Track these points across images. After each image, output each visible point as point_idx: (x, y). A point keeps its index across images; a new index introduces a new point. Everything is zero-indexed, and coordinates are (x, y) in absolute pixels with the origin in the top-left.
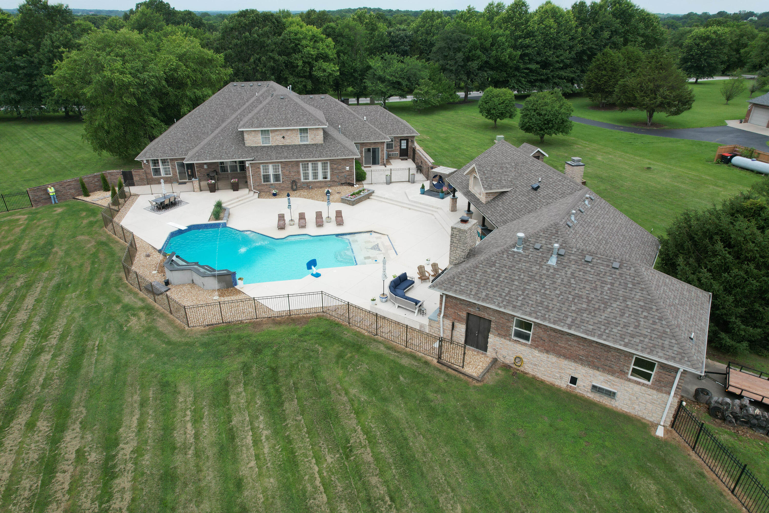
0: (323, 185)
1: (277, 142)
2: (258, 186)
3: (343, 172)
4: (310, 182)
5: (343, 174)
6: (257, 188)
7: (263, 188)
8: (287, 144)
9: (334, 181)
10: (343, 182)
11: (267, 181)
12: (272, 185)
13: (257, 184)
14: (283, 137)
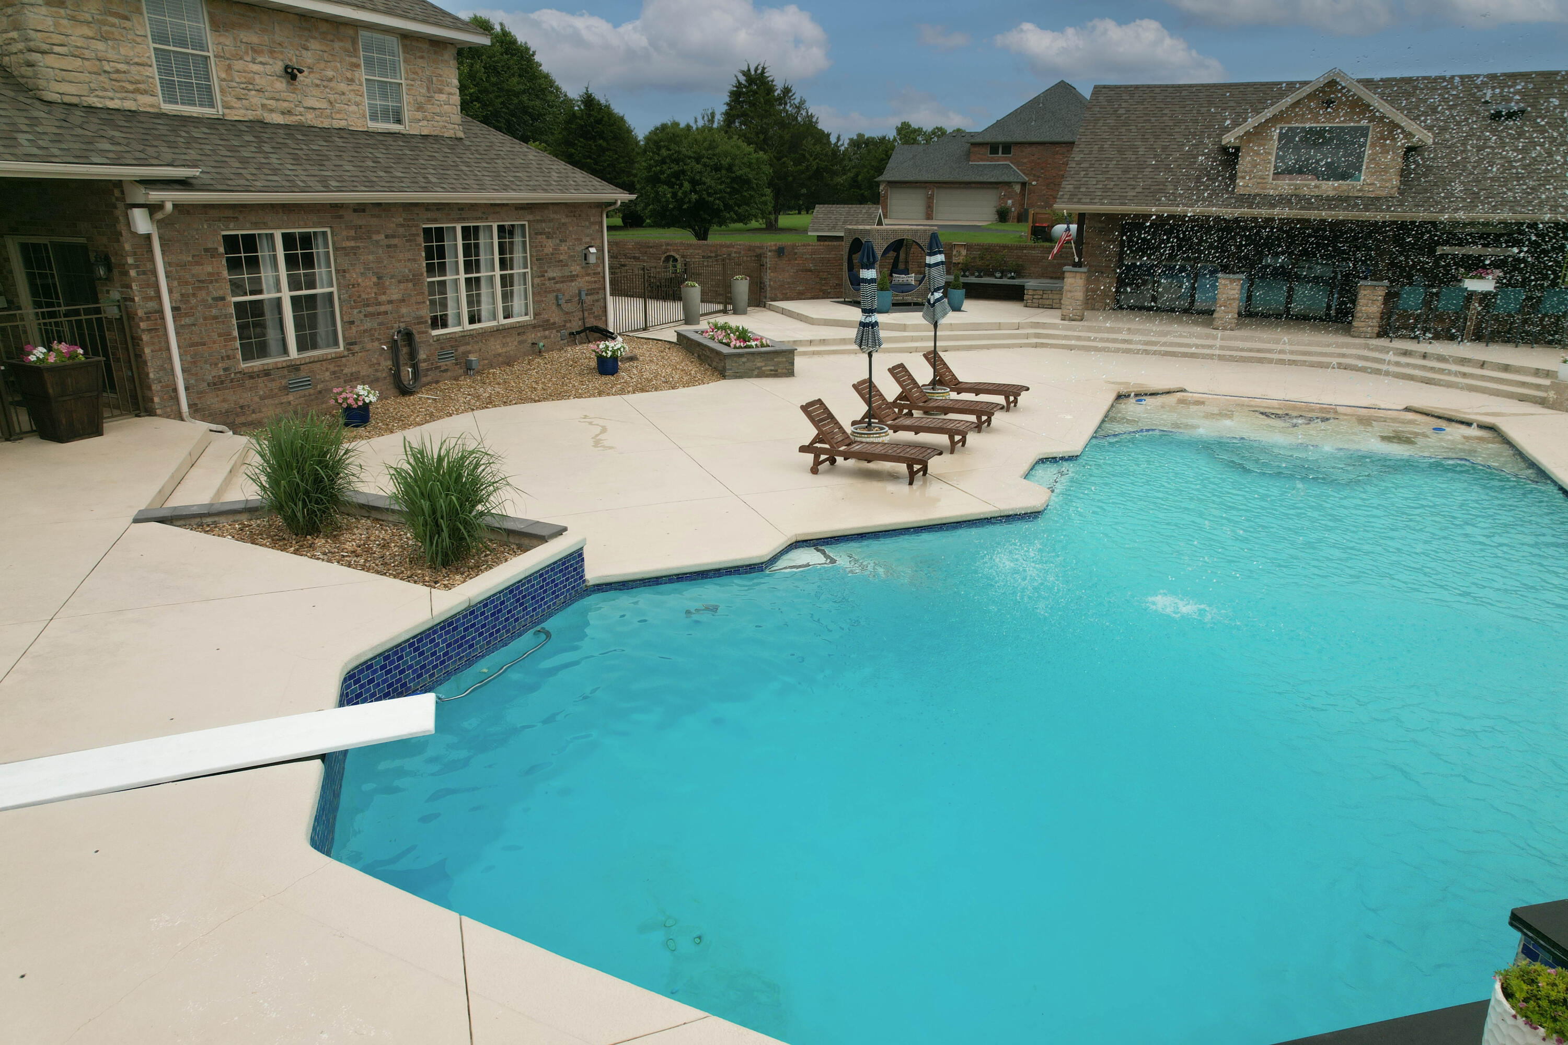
0: (512, 345)
1: (255, 99)
2: (217, 385)
3: (572, 278)
4: (465, 338)
5: (574, 287)
6: (213, 401)
7: (246, 397)
8: (310, 118)
9: (547, 325)
10: (576, 325)
11: (262, 350)
12: (294, 367)
13: (211, 373)
14: (291, 74)
